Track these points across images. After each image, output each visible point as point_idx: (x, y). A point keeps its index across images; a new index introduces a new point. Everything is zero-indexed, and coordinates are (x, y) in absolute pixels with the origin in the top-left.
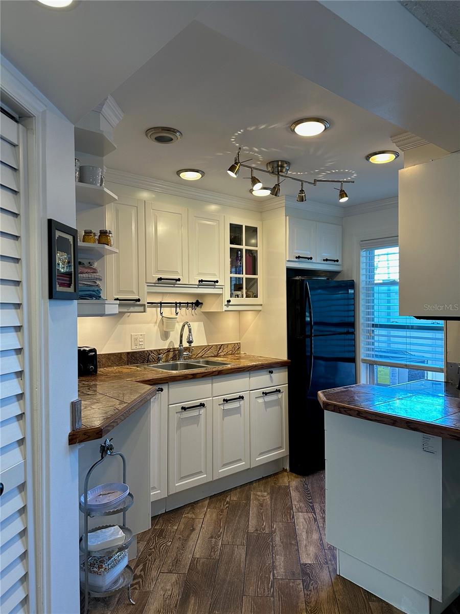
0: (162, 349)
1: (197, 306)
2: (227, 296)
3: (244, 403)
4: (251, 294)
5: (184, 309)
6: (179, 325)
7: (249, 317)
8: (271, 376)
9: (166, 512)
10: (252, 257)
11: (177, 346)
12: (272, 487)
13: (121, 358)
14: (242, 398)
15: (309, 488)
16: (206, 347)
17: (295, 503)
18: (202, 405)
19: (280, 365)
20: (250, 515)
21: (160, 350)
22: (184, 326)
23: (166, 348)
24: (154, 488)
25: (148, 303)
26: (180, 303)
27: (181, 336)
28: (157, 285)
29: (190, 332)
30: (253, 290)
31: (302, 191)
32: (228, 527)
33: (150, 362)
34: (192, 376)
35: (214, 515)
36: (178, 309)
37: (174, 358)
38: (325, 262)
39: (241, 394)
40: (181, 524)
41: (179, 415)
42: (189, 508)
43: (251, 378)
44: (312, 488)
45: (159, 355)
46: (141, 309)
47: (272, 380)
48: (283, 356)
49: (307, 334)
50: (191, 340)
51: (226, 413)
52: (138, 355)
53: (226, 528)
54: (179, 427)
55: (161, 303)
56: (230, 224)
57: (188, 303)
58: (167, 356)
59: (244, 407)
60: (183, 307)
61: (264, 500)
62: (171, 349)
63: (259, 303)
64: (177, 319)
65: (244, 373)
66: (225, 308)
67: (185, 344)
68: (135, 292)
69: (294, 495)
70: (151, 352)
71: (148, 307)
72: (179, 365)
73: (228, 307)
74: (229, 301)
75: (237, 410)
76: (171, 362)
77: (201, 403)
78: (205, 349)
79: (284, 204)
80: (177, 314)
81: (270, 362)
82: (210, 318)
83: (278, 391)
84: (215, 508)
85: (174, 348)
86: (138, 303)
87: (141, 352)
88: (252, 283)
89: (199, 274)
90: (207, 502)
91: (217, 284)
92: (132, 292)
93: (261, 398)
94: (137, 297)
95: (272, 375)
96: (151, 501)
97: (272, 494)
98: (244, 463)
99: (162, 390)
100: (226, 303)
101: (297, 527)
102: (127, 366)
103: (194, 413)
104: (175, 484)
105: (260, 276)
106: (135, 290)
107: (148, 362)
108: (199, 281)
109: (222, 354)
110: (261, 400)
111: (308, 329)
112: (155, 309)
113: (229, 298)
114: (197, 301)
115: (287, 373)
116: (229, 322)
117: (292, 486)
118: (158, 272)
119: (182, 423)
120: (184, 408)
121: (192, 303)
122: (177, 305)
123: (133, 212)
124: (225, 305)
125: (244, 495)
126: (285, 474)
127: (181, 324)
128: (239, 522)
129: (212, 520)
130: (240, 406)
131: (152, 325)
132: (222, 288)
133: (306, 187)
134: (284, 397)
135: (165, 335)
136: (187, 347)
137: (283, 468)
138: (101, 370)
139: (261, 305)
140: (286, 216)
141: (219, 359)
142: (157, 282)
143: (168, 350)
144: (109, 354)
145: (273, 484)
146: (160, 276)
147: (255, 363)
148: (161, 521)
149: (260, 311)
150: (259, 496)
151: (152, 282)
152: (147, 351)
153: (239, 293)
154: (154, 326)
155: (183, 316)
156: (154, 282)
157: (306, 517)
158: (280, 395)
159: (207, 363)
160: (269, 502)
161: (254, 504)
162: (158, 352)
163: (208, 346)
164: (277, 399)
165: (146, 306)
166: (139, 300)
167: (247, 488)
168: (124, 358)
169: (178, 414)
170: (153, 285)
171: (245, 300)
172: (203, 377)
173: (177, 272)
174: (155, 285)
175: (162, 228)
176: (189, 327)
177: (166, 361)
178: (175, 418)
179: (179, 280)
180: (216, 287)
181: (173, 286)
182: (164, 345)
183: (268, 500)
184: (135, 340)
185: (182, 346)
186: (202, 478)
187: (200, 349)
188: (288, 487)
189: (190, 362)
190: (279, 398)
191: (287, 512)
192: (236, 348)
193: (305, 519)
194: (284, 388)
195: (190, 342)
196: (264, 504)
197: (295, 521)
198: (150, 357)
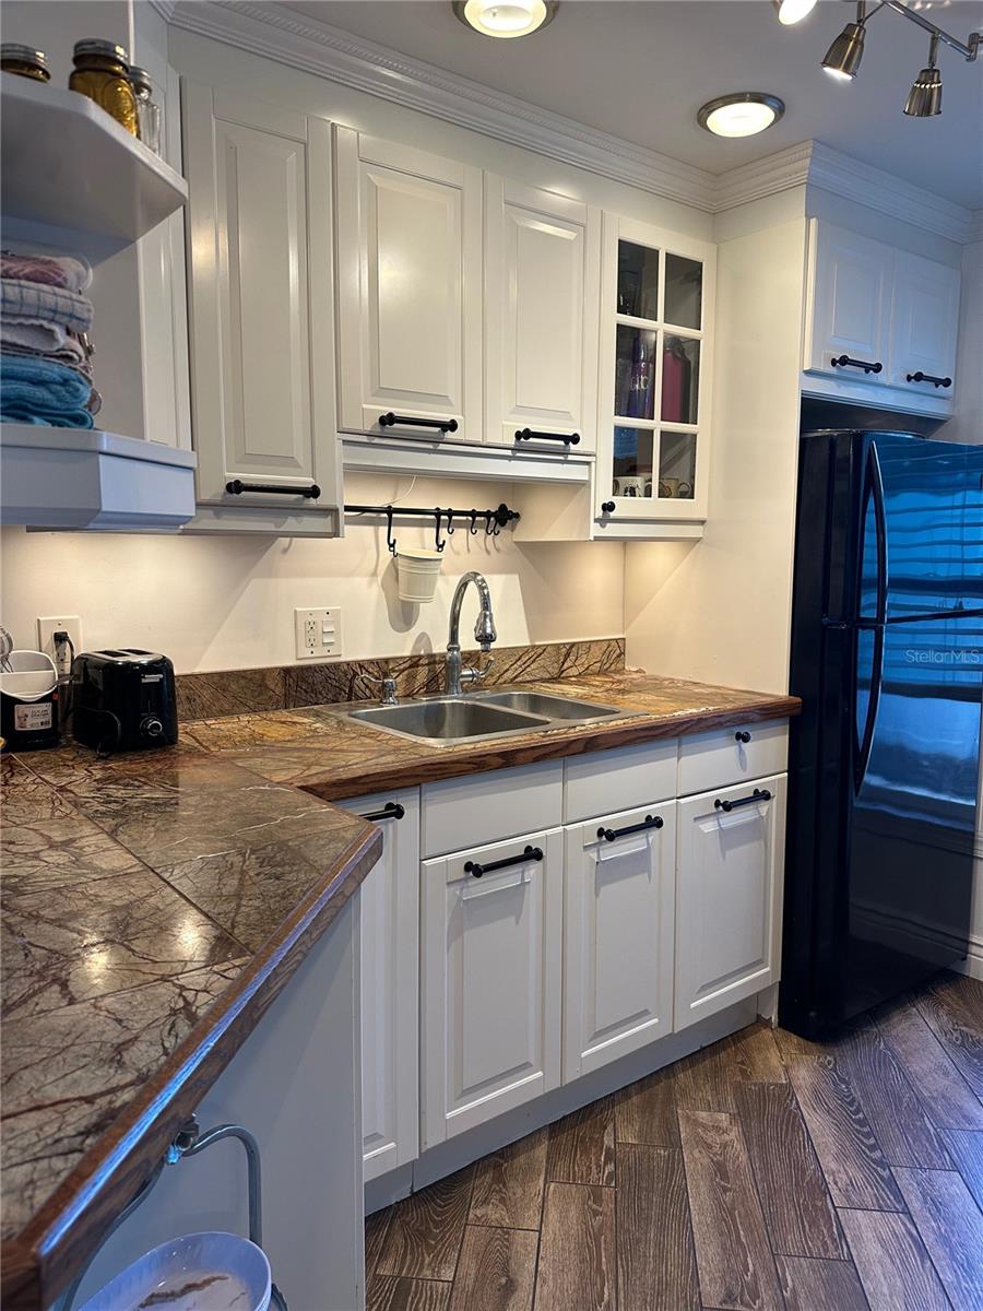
0: (394, 659)
1: (503, 524)
2: (602, 490)
3: (660, 835)
4: (672, 485)
5: (461, 533)
6: (447, 582)
7: (659, 562)
8: (741, 750)
9: (414, 1195)
10: (684, 360)
11: (440, 646)
12: (739, 1089)
13: (263, 686)
14: (654, 823)
15: (857, 1094)
16: (526, 650)
17: (828, 1163)
18: (532, 854)
19: (768, 713)
20: (695, 1218)
21: (387, 661)
22: (464, 585)
23: (407, 653)
24: (375, 1138)
25: (348, 509)
26: (450, 513)
27: (455, 620)
28: (377, 441)
29: (486, 604)
30: (679, 471)
31: (930, 74)
32: (627, 1275)
33: (358, 698)
34: (501, 761)
35: (573, 1213)
36: (444, 531)
37: (431, 687)
38: (912, 385)
39: (653, 810)
40: (465, 1260)
41: (456, 889)
42: (488, 1178)
43: (683, 759)
44: (866, 1095)
45: (386, 675)
46: (324, 524)
47: (743, 764)
48: (777, 685)
49: (864, 615)
50: (489, 631)
51: (607, 872)
52: (319, 677)
53: (620, 1281)
54: (457, 932)
55: (390, 511)
56: (621, 242)
57: (473, 514)
58: (411, 678)
59: (660, 850)
60: (460, 525)
61: (724, 1146)
62: (421, 657)
63: (696, 516)
64: (442, 565)
65: (665, 743)
66: (595, 530)
67: (468, 642)
68: (301, 464)
69: (817, 1123)
70: (361, 667)
71: (349, 521)
72: (448, 710)
73: (603, 526)
74: (608, 507)
75: (640, 862)
76: (424, 701)
77: (528, 849)
78: (524, 659)
79: (804, 177)
80: (440, 547)
81: (741, 704)
82: (542, 561)
83: (762, 796)
84: (570, 1179)
85: (431, 656)
86: (312, 502)
87: (327, 666)
88: (680, 449)
89: (520, 410)
90: (541, 1152)
91: (572, 446)
92: (289, 462)
93: (712, 818)
94: (306, 481)
95: (745, 746)
96: (365, 1180)
97: (743, 1116)
98: (656, 1020)
99: (399, 813)
100: (600, 513)
101: (868, 1286)
102: (284, 715)
103: (507, 879)
104: (444, 1115)
105: (705, 429)
106: (301, 456)
107: (349, 699)
108: (518, 435)
109: (574, 671)
110: (709, 827)
111: (869, 598)
112: (371, 528)
113: (608, 498)
114: (503, 508)
115: (787, 736)
116: (595, 576)
117: (800, 1088)
118: (381, 392)
119: (466, 916)
120: (471, 868)
121: (487, 514)
122: (442, 518)
123: (293, 158)
124: (596, 520)
125: (656, 1123)
126: (767, 1034)
127: (456, 580)
128: (661, 1256)
129: (566, 1233)
130: (649, 848)
131: (361, 582)
132: (588, 463)
133: (947, 57)
134: (774, 813)
135: (404, 615)
136: (470, 653)
137: (759, 1016)
138: (190, 731)
139: (703, 522)
140: (808, 217)
141: (571, 691)
142: (378, 429)
143: (414, 662)
144: (221, 675)
145: (739, 1078)
146: (385, 410)
147: (694, 711)
148: (399, 1240)
149: (698, 540)
150: (704, 1126)
151: (360, 428)
152: (348, 664)
153: (638, 481)
154: (370, 584)
155: (458, 553)
156: (368, 429)
157: (885, 1233)
158: (764, 807)
159: (536, 702)
160: (744, 1158)
161: (695, 1162)
162: (383, 666)
163: (534, 647)
164: (756, 820)
165: (342, 520)
166: (314, 492)
167: (660, 1089)
168: (272, 687)
169: (452, 888)
170: (364, 439)
171: (656, 506)
172: (536, 760)
173: (441, 399)
174: (370, 440)
175: (394, 273)
176: (481, 588)
177: (409, 695)
178: (443, 900)
179: (452, 426)
180: (570, 458)
181: (430, 446)
182: (402, 646)
183: (738, 1146)
184: (308, 629)
185: (458, 649)
186: (530, 1083)
187: (509, 657)
188: (788, 1091)
189: (484, 700)
190: (762, 817)
191: (814, 1206)
192: (615, 652)
193: (881, 1241)
194: (778, 783)
195: (486, 639)
196: (730, 1167)
197: (854, 1253)
198: (357, 682)
